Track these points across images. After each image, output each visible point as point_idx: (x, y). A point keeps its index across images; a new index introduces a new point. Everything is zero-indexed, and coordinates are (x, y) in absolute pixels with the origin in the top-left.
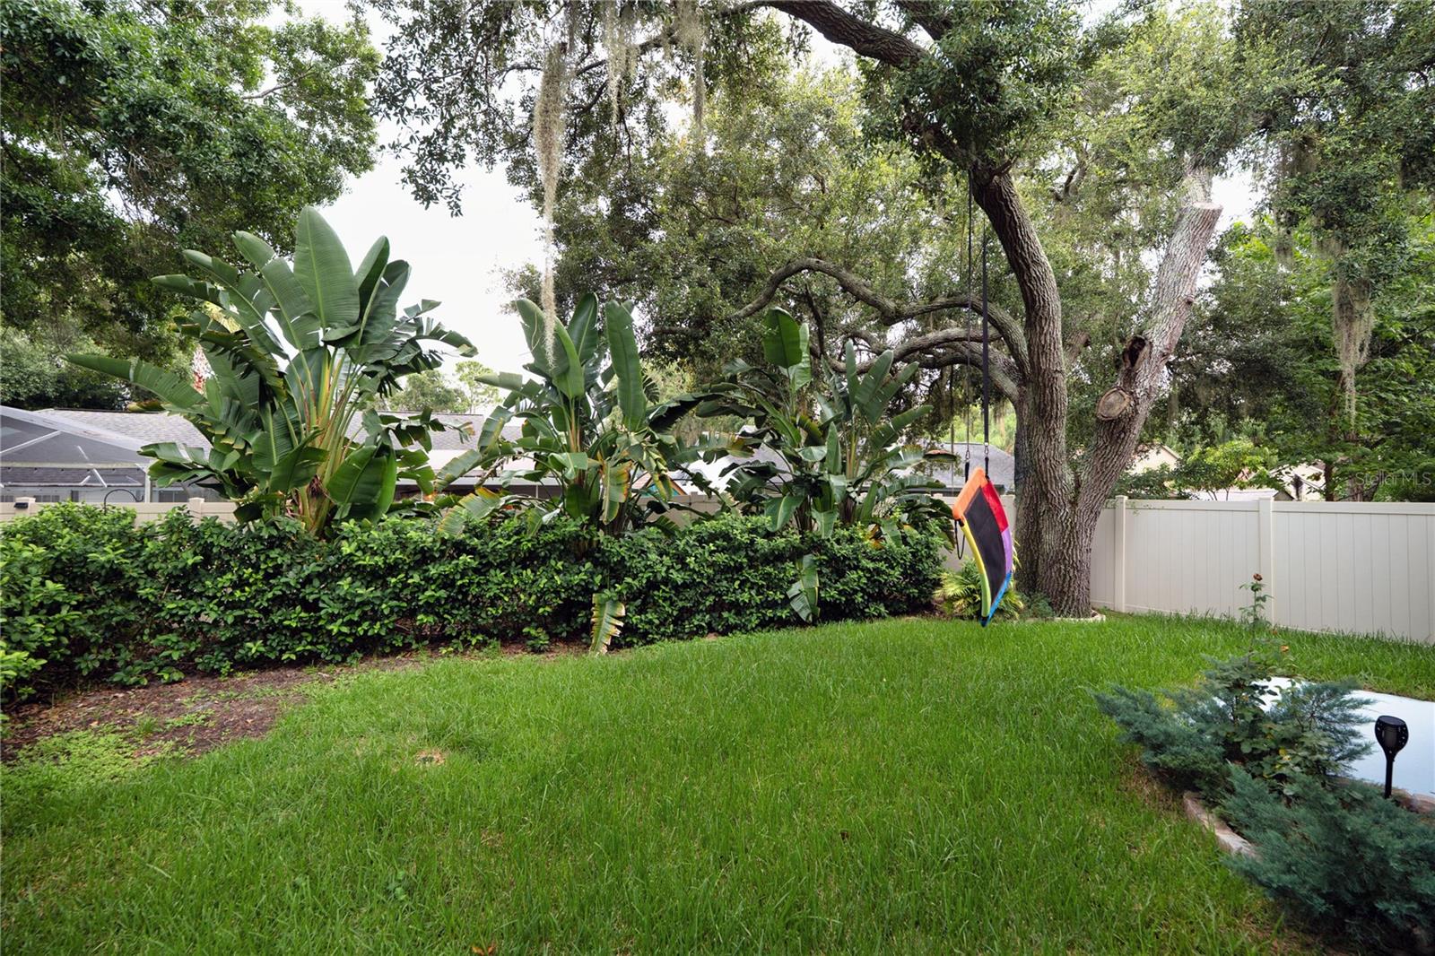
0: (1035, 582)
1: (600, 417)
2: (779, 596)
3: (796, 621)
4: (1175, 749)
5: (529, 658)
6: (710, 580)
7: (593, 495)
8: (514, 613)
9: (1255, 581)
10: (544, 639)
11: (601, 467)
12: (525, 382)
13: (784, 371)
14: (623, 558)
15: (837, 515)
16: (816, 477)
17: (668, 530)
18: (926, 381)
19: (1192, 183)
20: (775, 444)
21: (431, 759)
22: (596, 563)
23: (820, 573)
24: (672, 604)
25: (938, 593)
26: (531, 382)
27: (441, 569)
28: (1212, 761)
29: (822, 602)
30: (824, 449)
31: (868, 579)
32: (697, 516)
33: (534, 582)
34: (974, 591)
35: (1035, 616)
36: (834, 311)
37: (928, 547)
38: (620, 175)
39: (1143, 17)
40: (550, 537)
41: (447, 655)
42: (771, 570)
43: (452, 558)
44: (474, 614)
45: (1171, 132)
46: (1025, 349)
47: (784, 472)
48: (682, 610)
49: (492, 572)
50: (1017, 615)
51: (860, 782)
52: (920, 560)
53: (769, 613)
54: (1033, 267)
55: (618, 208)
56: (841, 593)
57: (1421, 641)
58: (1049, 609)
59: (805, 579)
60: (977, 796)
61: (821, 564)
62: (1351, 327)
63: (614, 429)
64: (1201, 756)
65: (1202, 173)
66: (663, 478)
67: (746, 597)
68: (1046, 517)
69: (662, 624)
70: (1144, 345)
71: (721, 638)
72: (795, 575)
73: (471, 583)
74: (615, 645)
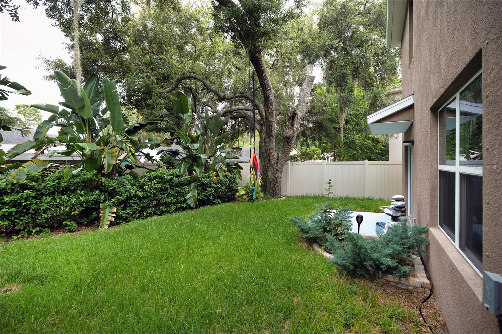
0: (266, 188)
1: (101, 129)
2: (182, 199)
3: (189, 208)
4: (311, 232)
5: (67, 235)
6: (154, 194)
7: (99, 162)
8: (58, 216)
9: (329, 181)
10: (74, 225)
11: (103, 149)
12: (60, 110)
13: (182, 115)
14: (115, 188)
15: (204, 168)
16: (195, 155)
17: (135, 177)
18: (230, 124)
19: (308, 67)
20: (178, 143)
21: (11, 290)
22: (101, 191)
23: (197, 189)
24: (138, 205)
25: (238, 194)
26: (64, 110)
27: (12, 198)
28: (321, 234)
29: (198, 200)
30: (198, 145)
31: (214, 190)
32: (148, 170)
33: (68, 201)
34: (249, 192)
35: (266, 199)
36: (199, 96)
37: (234, 179)
38: (108, 25)
39: (299, 11)
40: (77, 180)
41: (18, 239)
42: (179, 189)
43: (19, 192)
44: (33, 218)
45: (302, 52)
46: (264, 113)
47: (183, 153)
48: (142, 207)
49: (44, 197)
50: (261, 199)
51: (220, 260)
52: (232, 183)
53: (179, 206)
54: (267, 86)
55: (107, 41)
56: (205, 196)
57: (356, 197)
58: (270, 197)
59: (192, 192)
60: (259, 257)
61: (198, 186)
62: (342, 115)
63: (108, 134)
64: (318, 233)
65: (311, 65)
66: (133, 154)
67: (169, 200)
68: (269, 168)
69: (133, 214)
70: (296, 115)
71: (159, 217)
72: (188, 191)
73: (31, 204)
74: (112, 224)
